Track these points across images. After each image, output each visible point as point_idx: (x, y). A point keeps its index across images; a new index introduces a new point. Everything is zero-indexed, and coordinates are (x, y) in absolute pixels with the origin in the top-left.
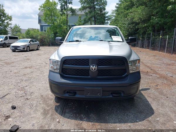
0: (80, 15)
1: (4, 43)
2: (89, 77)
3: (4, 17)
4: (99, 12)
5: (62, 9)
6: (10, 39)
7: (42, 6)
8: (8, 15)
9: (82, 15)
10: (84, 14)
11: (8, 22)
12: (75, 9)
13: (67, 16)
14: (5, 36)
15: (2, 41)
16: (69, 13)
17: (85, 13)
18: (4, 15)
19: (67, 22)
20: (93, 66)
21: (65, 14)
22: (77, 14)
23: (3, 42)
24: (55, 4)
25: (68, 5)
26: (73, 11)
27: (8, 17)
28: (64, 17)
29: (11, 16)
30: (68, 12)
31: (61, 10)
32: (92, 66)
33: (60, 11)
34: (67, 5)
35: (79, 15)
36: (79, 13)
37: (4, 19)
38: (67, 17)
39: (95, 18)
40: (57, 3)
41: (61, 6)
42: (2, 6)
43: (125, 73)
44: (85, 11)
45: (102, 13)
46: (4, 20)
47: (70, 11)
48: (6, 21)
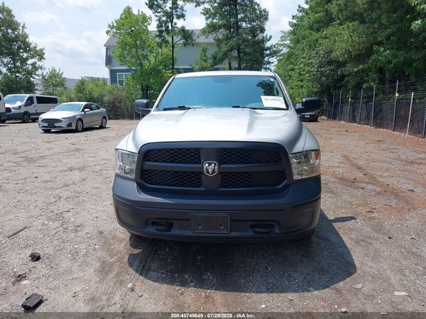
0: (204, 43)
1: (26, 113)
2: (202, 189)
3: (26, 51)
4: (250, 37)
5: (161, 32)
6: (38, 103)
7: (115, 24)
8: (35, 47)
9: (208, 44)
10: (214, 41)
11: (35, 63)
12: (193, 31)
13: (173, 47)
14: (28, 95)
15: (20, 107)
16: (178, 40)
17: (215, 39)
18: (26, 46)
19: (173, 62)
20: (210, 164)
21: (167, 42)
22: (197, 41)
23: (22, 110)
24: (145, 19)
25: (175, 20)
26: (186, 35)
27: (36, 51)
28: (166, 50)
29: (42, 50)
30: (175, 38)
31: (158, 33)
32: (207, 165)
33: (157, 36)
34: (172, 21)
35: (203, 46)
36: (202, 39)
37: (25, 55)
38: (173, 49)
39: (239, 52)
40: (150, 18)
41: (158, 25)
42: (23, 27)
43: (284, 181)
44: (215, 35)
45: (257, 38)
46: (27, 59)
47: (180, 36)
48: (30, 61)
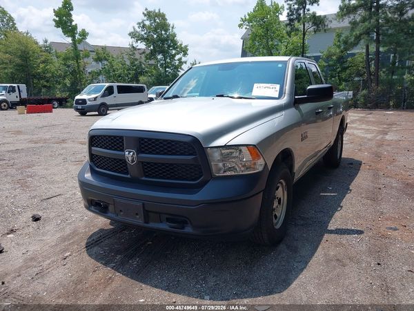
0: (339, 28)
3: (174, 49)
4: (396, 16)
5: (291, 20)
6: (119, 93)
7: (247, 17)
8: (181, 45)
9: (343, 28)
10: (349, 25)
11: (181, 59)
12: (325, 16)
13: (304, 34)
14: (107, 85)
16: (310, 27)
17: (350, 23)
18: (174, 44)
19: (303, 50)
20: (130, 152)
21: (297, 30)
22: (329, 27)
24: (277, 9)
25: (308, 7)
26: (318, 21)
27: (182, 48)
28: (296, 39)
29: (186, 46)
30: (307, 25)
31: (288, 22)
33: (287, 25)
34: (304, 8)
35: (337, 31)
36: (334, 25)
37: (174, 52)
38: (304, 37)
39: (378, 35)
40: (283, 8)
41: (288, 13)
42: (173, 28)
44: (352, 17)
45: (405, 16)
46: (174, 56)
47: (310, 23)
48: (177, 57)
